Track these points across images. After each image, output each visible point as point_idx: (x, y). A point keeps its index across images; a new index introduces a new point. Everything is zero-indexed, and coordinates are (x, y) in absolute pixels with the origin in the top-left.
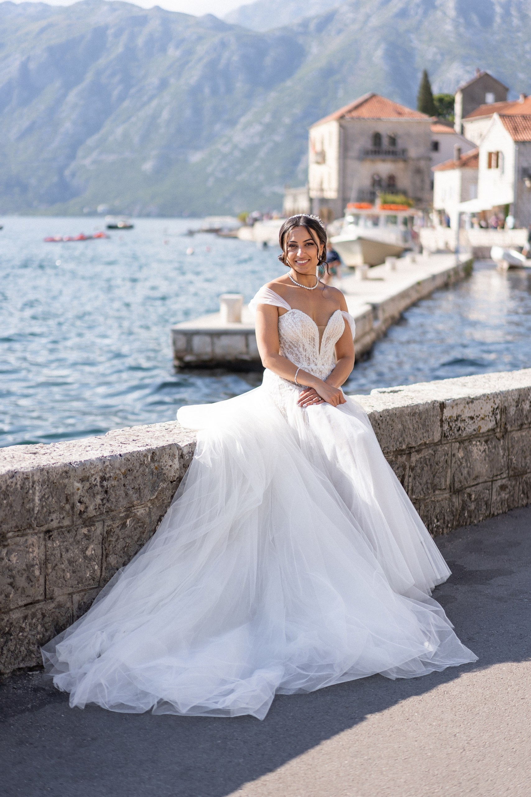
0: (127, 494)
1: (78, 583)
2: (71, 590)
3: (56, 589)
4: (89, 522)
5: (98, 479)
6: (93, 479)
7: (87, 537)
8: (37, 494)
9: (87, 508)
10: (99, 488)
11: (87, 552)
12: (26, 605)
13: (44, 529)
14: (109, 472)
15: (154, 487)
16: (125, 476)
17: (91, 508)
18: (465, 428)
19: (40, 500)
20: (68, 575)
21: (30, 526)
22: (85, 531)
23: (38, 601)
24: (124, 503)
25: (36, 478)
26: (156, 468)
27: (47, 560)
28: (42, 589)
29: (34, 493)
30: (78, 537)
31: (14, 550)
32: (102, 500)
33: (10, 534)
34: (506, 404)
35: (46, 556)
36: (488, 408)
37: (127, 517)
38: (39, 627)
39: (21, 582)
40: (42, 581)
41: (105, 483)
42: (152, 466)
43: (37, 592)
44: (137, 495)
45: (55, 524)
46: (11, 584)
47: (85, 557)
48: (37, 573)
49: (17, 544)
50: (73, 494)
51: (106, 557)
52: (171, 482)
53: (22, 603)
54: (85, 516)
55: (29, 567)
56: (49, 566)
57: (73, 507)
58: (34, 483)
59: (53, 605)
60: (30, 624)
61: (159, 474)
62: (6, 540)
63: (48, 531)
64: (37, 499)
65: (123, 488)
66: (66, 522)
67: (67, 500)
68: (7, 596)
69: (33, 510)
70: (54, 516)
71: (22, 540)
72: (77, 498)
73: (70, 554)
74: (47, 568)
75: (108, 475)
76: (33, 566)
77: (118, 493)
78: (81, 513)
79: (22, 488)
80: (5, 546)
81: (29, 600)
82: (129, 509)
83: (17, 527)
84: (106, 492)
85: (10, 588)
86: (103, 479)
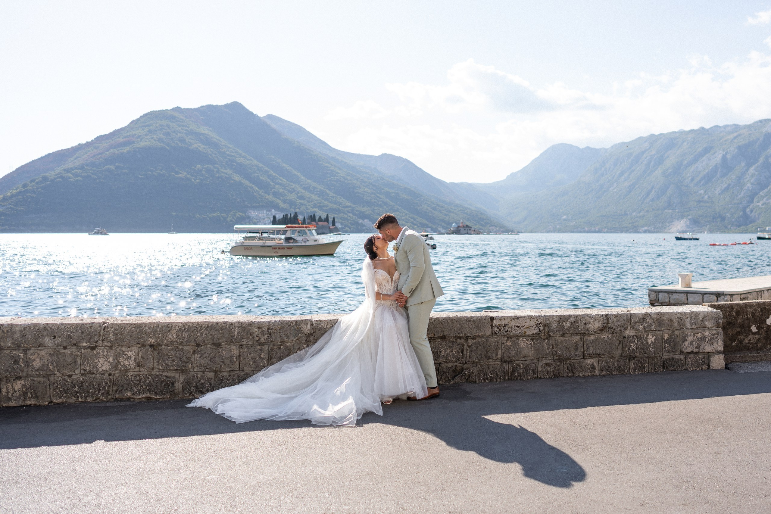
0: (281, 336)
1: (257, 367)
2: (253, 369)
3: (245, 367)
4: (262, 344)
5: (266, 329)
6: (264, 328)
7: (261, 350)
8: (236, 331)
9: (260, 339)
10: (266, 332)
11: (261, 356)
12: (230, 371)
13: (240, 343)
14: (272, 327)
15: (296, 335)
16: (280, 329)
17: (262, 339)
18: (512, 331)
19: (238, 333)
20: (251, 363)
21: (233, 342)
22: (259, 347)
23: (236, 371)
24: (279, 340)
25: (235, 325)
26: (297, 328)
27: (240, 356)
28: (238, 366)
29: (235, 330)
30: (256, 349)
31: (224, 350)
32: (268, 337)
33: (223, 344)
34: (548, 322)
35: (240, 354)
36: (533, 323)
37: (281, 345)
38: (237, 380)
39: (227, 362)
40: (237, 363)
41: (269, 331)
42: (295, 327)
43: (236, 367)
44: (287, 337)
45: (244, 343)
46: (223, 362)
47: (261, 358)
48: (235, 360)
49: (226, 348)
50: (254, 333)
51: (271, 359)
52: (306, 334)
53: (228, 370)
54: (259, 342)
55: (231, 357)
56: (241, 358)
57: (253, 338)
58: (235, 326)
59: (243, 373)
60: (232, 378)
61: (299, 330)
62: (222, 345)
63: (241, 345)
64: (236, 333)
65: (279, 333)
66: (250, 343)
67: (251, 335)
68: (221, 366)
69: (234, 336)
70: (244, 340)
71: (228, 347)
72: (256, 334)
73: (252, 355)
74: (240, 359)
75: (271, 328)
76: (233, 357)
77: (276, 335)
78: (257, 341)
79: (229, 328)
80: (221, 348)
81: (231, 369)
82: (282, 342)
83: (226, 341)
84: (270, 334)
85: (222, 363)
86: (269, 329)
